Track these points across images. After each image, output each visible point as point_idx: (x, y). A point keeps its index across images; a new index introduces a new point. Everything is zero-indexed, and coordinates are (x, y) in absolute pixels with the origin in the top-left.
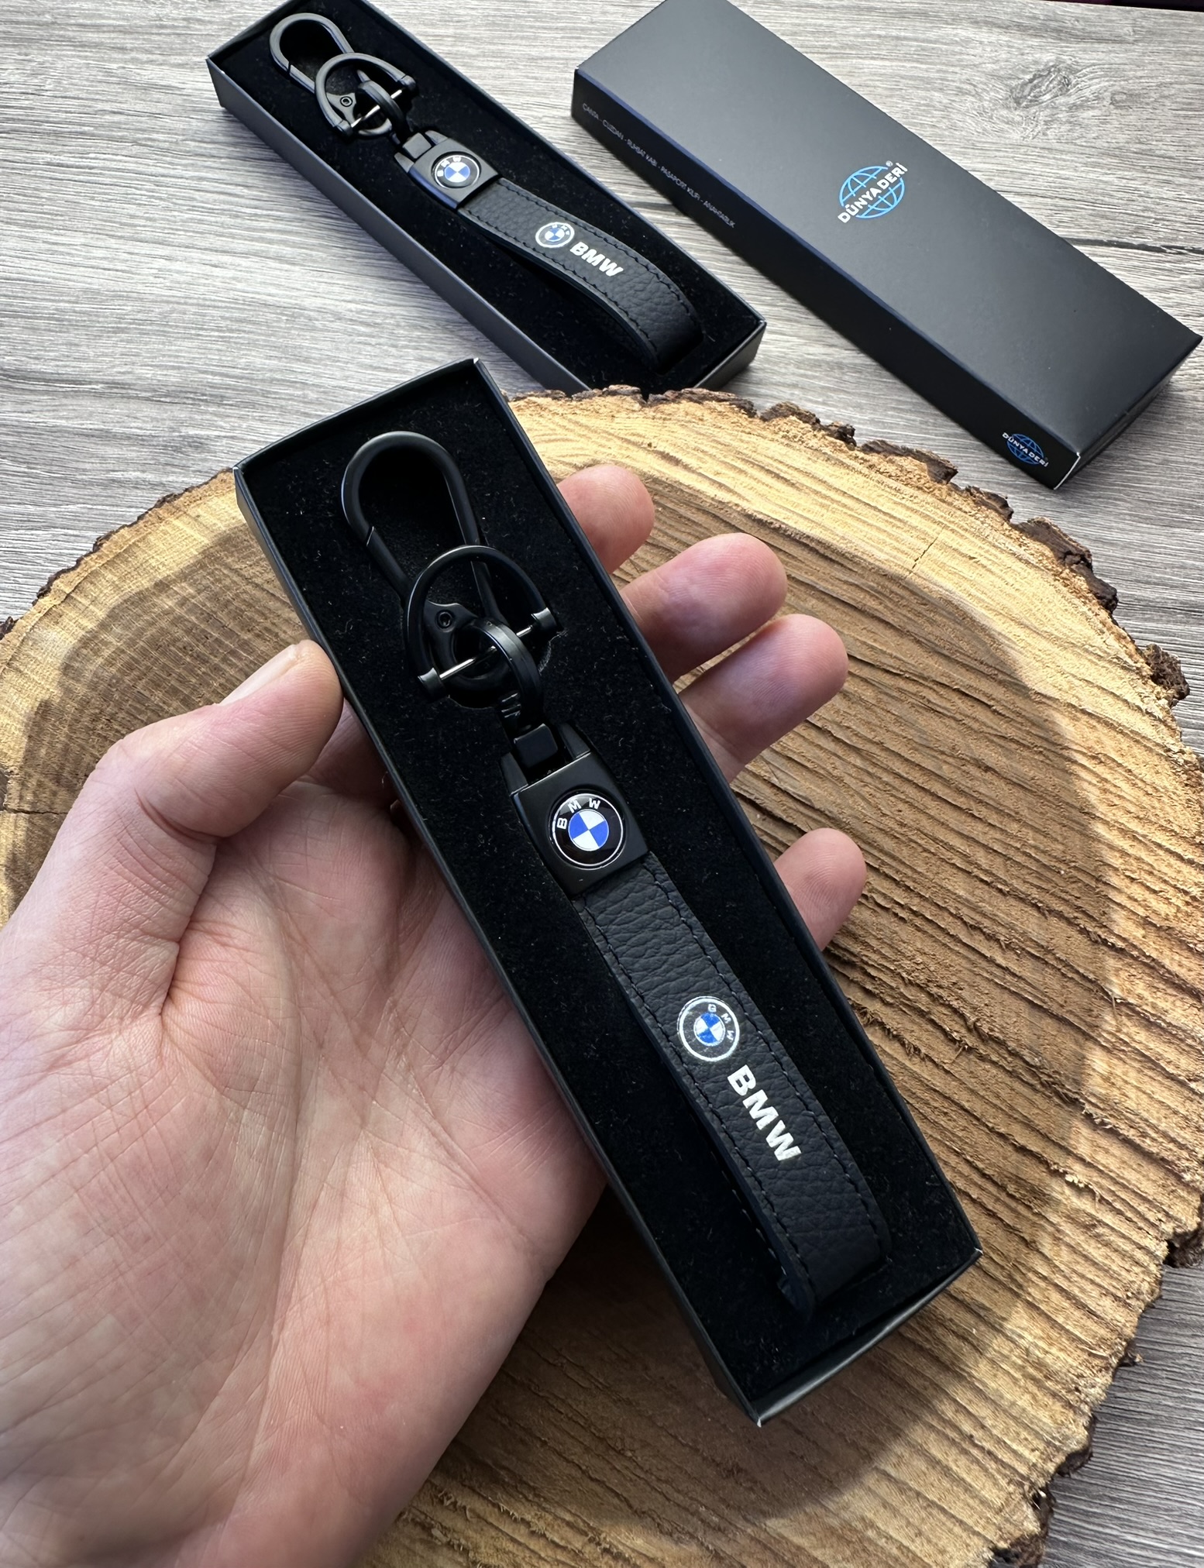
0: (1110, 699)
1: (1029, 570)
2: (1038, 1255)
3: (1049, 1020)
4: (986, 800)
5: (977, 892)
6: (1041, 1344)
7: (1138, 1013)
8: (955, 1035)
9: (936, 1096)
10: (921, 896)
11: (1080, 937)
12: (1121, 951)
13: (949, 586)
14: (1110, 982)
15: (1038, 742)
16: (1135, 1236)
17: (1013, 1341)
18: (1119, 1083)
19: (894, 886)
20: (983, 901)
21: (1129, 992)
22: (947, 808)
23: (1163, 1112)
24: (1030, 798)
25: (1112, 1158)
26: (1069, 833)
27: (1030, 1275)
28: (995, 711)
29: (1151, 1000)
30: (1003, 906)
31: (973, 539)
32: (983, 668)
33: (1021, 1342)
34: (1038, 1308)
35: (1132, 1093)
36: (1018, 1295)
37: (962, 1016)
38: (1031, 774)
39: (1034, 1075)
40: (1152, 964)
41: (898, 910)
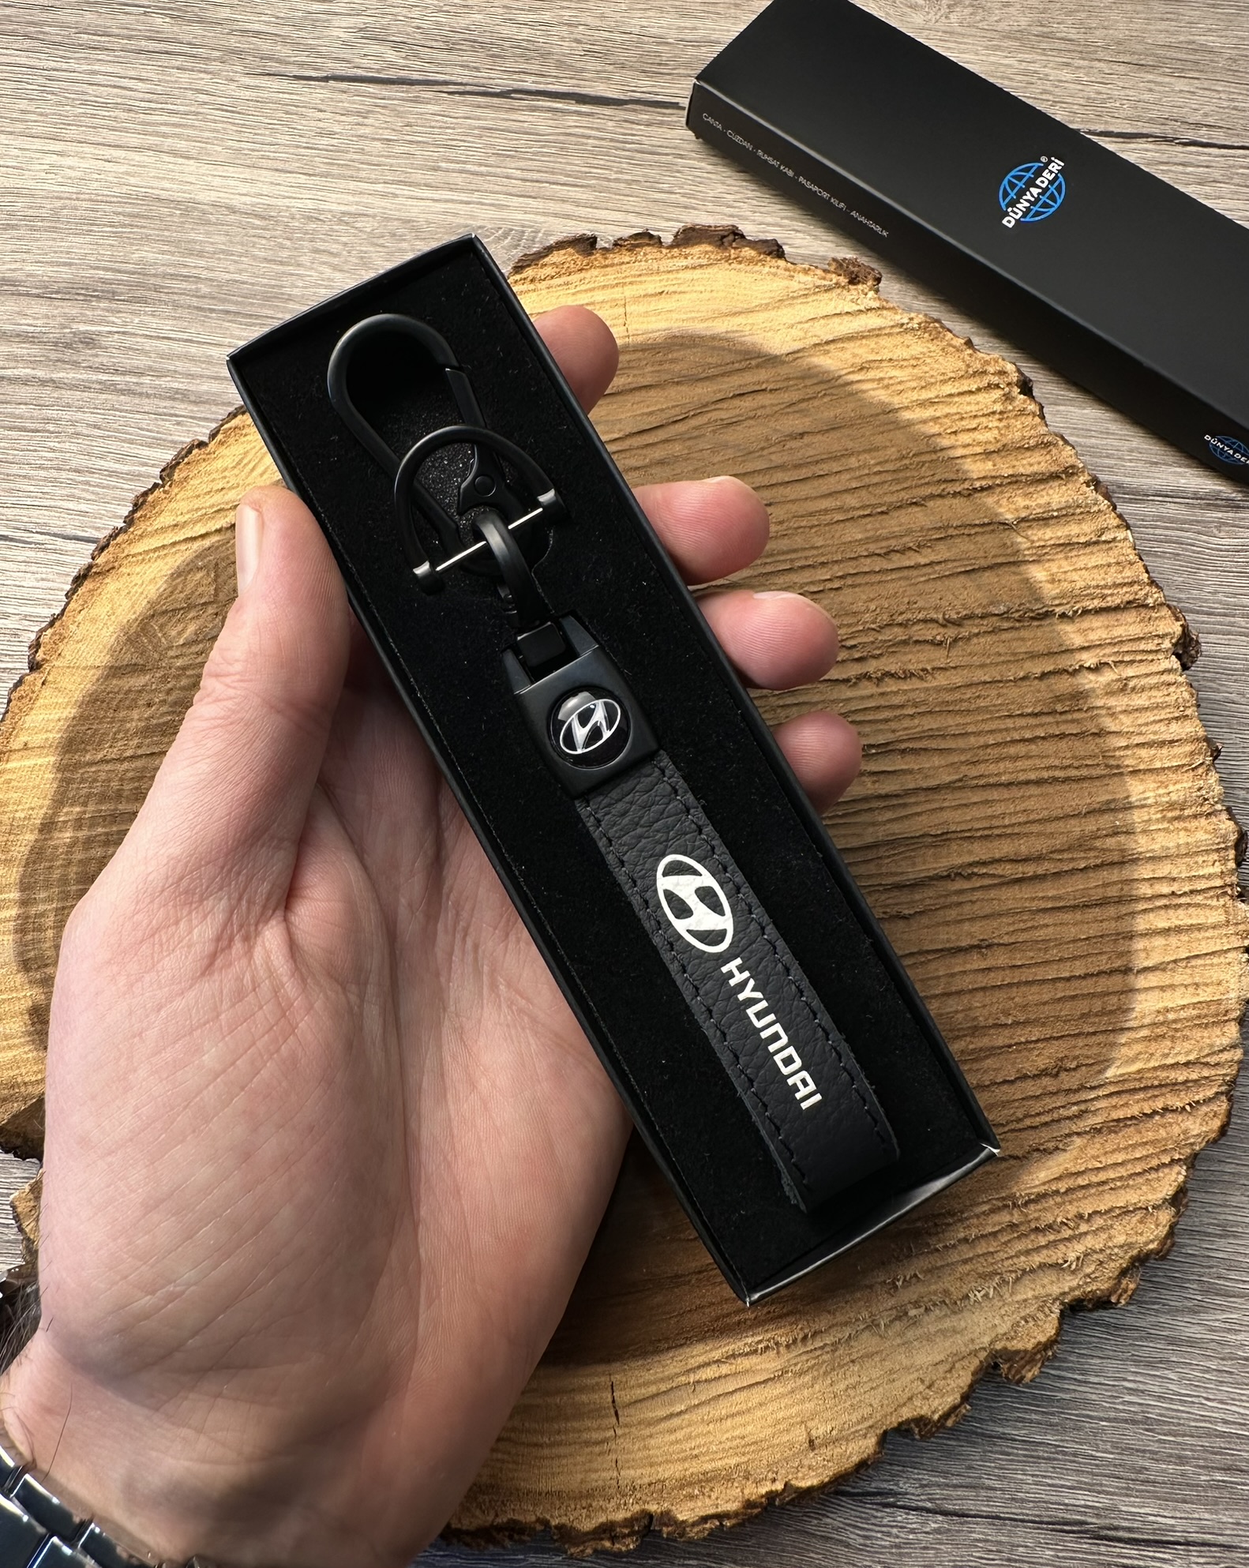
0: (837, 320)
1: (707, 271)
2: (1111, 736)
3: (987, 574)
4: (819, 458)
5: (869, 526)
6: (1161, 791)
7: (1034, 519)
8: (938, 638)
9: (963, 690)
10: (836, 562)
11: (956, 501)
12: (990, 488)
13: (663, 325)
14: (1001, 514)
15: (818, 388)
16: (1154, 668)
17: (1143, 806)
18: (1062, 577)
19: (813, 571)
20: (878, 529)
21: (1017, 510)
22: (798, 487)
23: (1102, 571)
24: (846, 431)
25: (1098, 629)
26: (891, 435)
27: (1117, 753)
28: (771, 390)
29: (1034, 504)
30: (893, 522)
31: (650, 278)
32: (737, 366)
33: (1149, 802)
34: (1140, 771)
35: (1075, 576)
36: (1121, 774)
37: (932, 621)
38: (832, 414)
39: (1008, 619)
40: (1014, 479)
41: (829, 585)
